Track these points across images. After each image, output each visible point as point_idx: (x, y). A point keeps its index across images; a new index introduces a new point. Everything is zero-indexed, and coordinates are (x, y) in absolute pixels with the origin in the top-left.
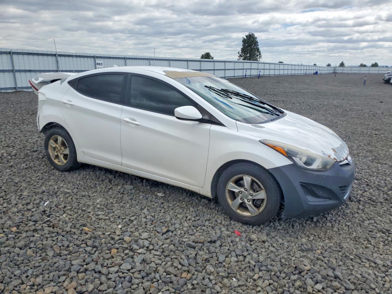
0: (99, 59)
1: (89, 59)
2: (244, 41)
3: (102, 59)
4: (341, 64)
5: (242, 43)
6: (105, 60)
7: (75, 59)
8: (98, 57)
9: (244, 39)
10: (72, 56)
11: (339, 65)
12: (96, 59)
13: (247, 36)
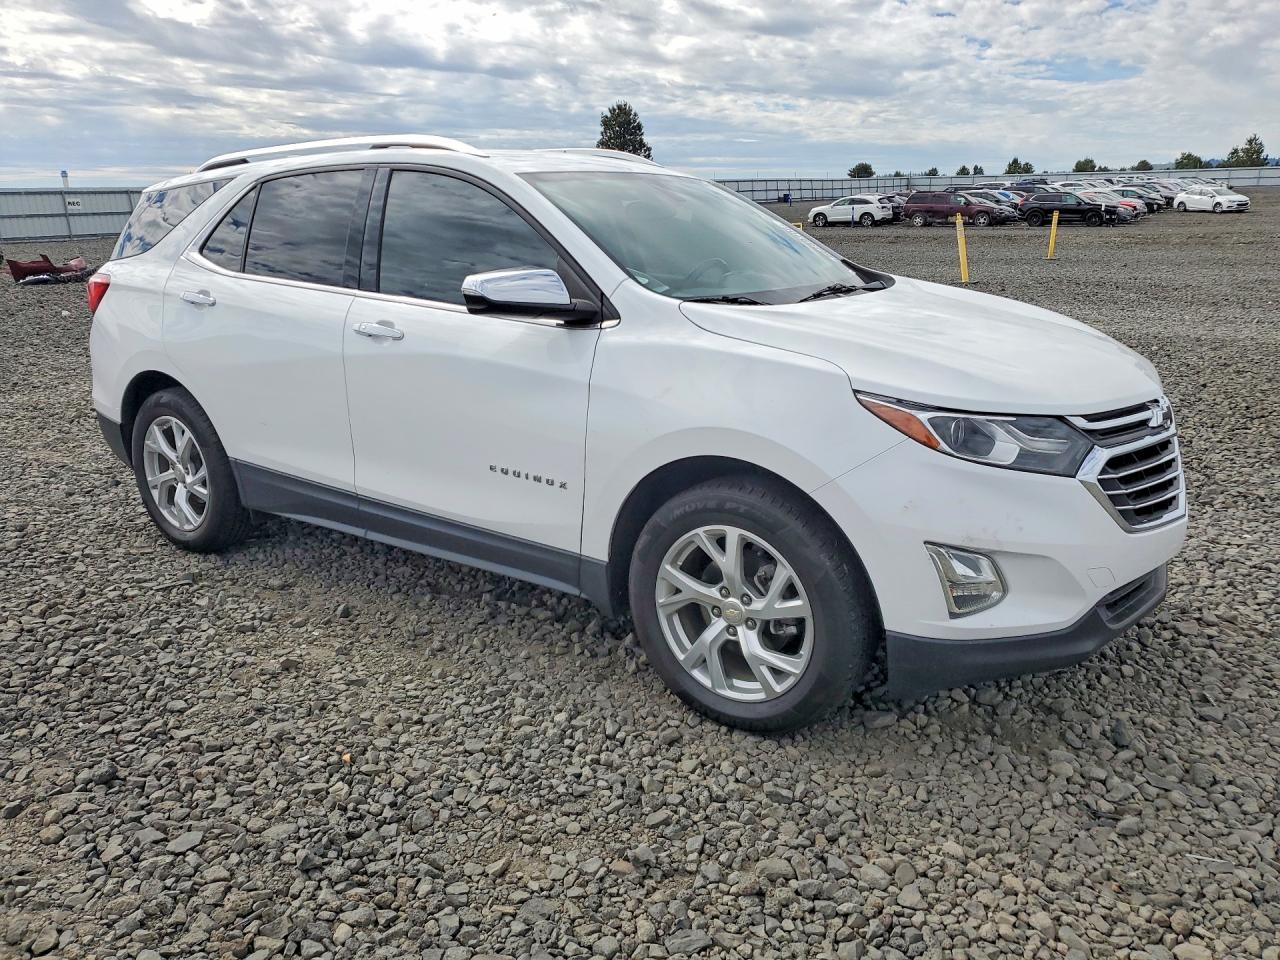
0: (72, 196)
1: (52, 196)
2: (606, 123)
3: (79, 195)
4: (1010, 165)
5: (602, 129)
6: (86, 196)
7: (24, 197)
8: (69, 193)
9: (607, 117)
10: (19, 193)
11: (1005, 167)
12: (66, 196)
13: (612, 111)
